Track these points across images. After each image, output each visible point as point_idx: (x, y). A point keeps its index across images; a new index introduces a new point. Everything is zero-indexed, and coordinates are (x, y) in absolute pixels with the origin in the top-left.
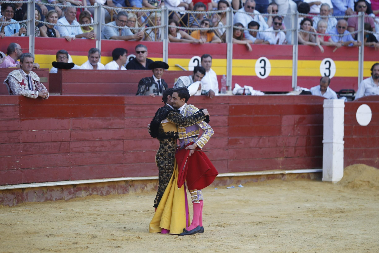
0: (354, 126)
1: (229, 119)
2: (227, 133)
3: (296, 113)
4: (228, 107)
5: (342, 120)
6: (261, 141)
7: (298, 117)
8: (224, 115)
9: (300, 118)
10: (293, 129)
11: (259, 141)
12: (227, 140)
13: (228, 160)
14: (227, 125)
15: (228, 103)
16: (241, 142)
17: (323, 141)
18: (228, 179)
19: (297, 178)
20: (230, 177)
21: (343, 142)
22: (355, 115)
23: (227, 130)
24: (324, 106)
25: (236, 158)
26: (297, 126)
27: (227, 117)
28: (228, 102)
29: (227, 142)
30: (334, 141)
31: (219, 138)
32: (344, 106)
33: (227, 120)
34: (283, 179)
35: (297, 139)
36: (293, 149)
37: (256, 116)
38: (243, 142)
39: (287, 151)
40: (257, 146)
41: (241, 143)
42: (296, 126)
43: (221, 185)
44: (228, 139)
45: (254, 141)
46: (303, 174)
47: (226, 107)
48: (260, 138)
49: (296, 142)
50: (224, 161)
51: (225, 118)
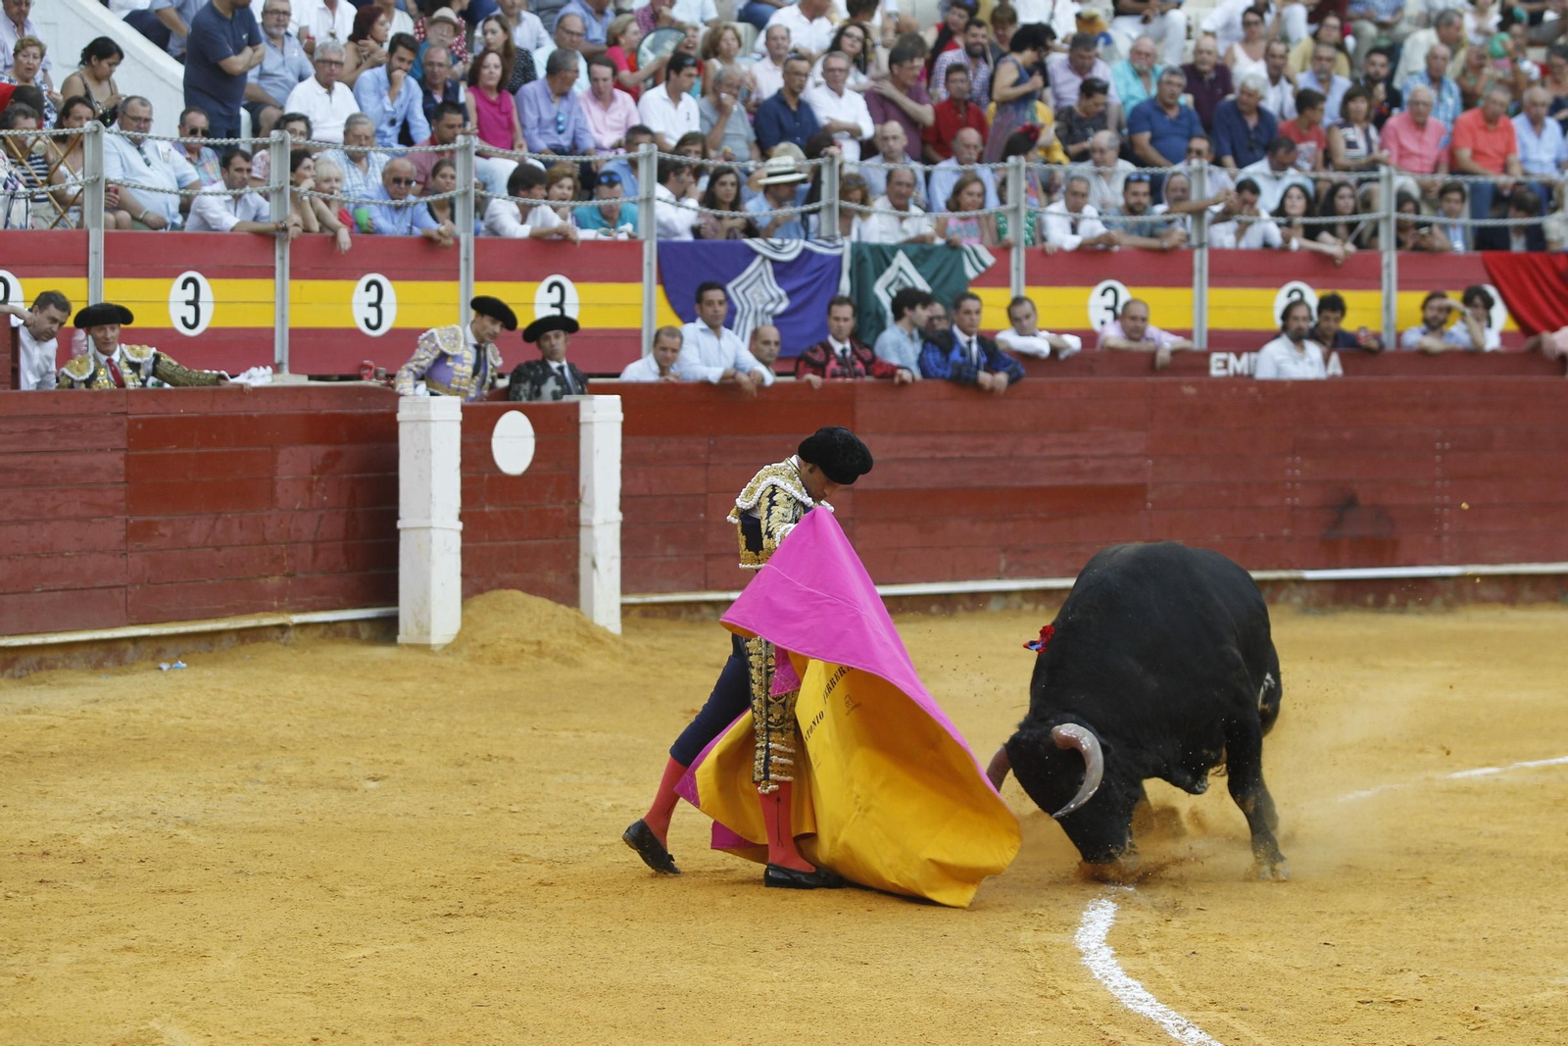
0: (487, 476)
1: (127, 460)
2: (123, 504)
3: (316, 441)
4: (126, 424)
5: (457, 460)
6: (219, 525)
7: (320, 451)
8: (114, 450)
9: (329, 455)
10: (310, 490)
11: (213, 527)
12: (124, 527)
13: (126, 587)
14: (122, 479)
15: (126, 413)
16: (162, 530)
17: (400, 524)
18: (131, 647)
19: (323, 636)
20: (135, 640)
21: (459, 526)
22: (489, 444)
23: (122, 495)
24: (400, 417)
25: (149, 582)
26: (319, 480)
27: (122, 454)
28: (124, 409)
29: (124, 533)
30: (435, 522)
31: (100, 520)
32: (459, 416)
33: (121, 464)
34: (282, 641)
35: (321, 517)
36: (310, 548)
37: (202, 451)
38: (167, 531)
39: (291, 556)
40: (210, 541)
41: (162, 535)
42: (315, 478)
43: (109, 664)
44: (127, 521)
45: (198, 528)
46: (339, 625)
47: (119, 424)
48: (217, 519)
49: (318, 526)
50: (116, 592)
51: (116, 460)
